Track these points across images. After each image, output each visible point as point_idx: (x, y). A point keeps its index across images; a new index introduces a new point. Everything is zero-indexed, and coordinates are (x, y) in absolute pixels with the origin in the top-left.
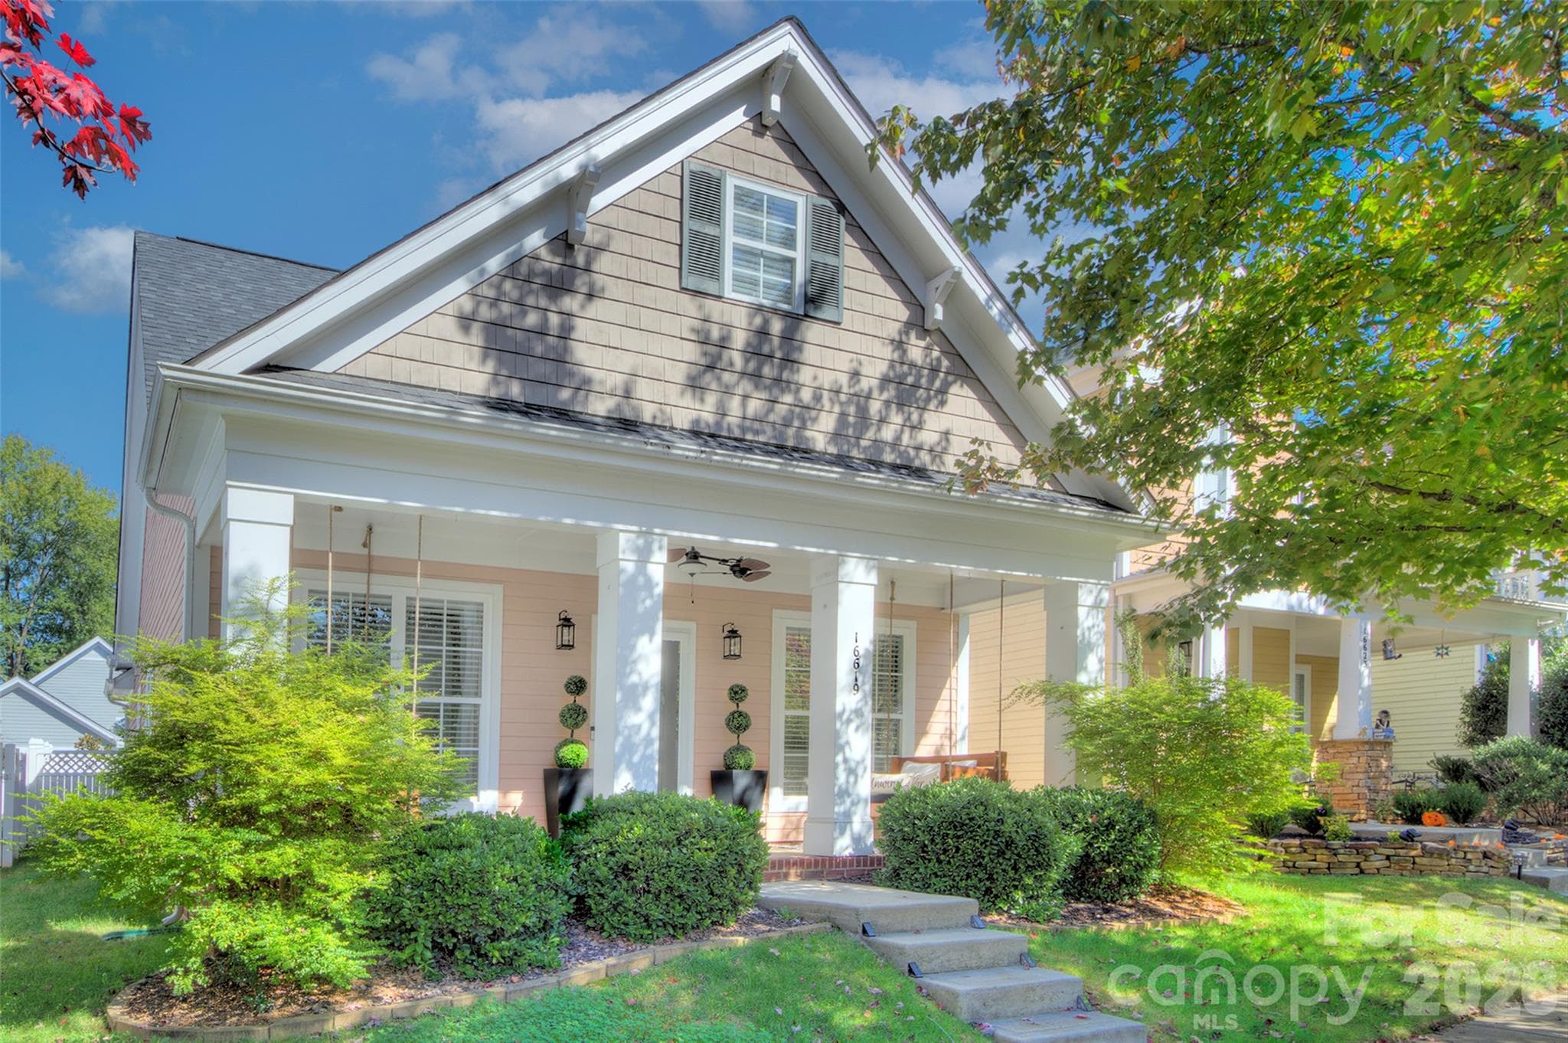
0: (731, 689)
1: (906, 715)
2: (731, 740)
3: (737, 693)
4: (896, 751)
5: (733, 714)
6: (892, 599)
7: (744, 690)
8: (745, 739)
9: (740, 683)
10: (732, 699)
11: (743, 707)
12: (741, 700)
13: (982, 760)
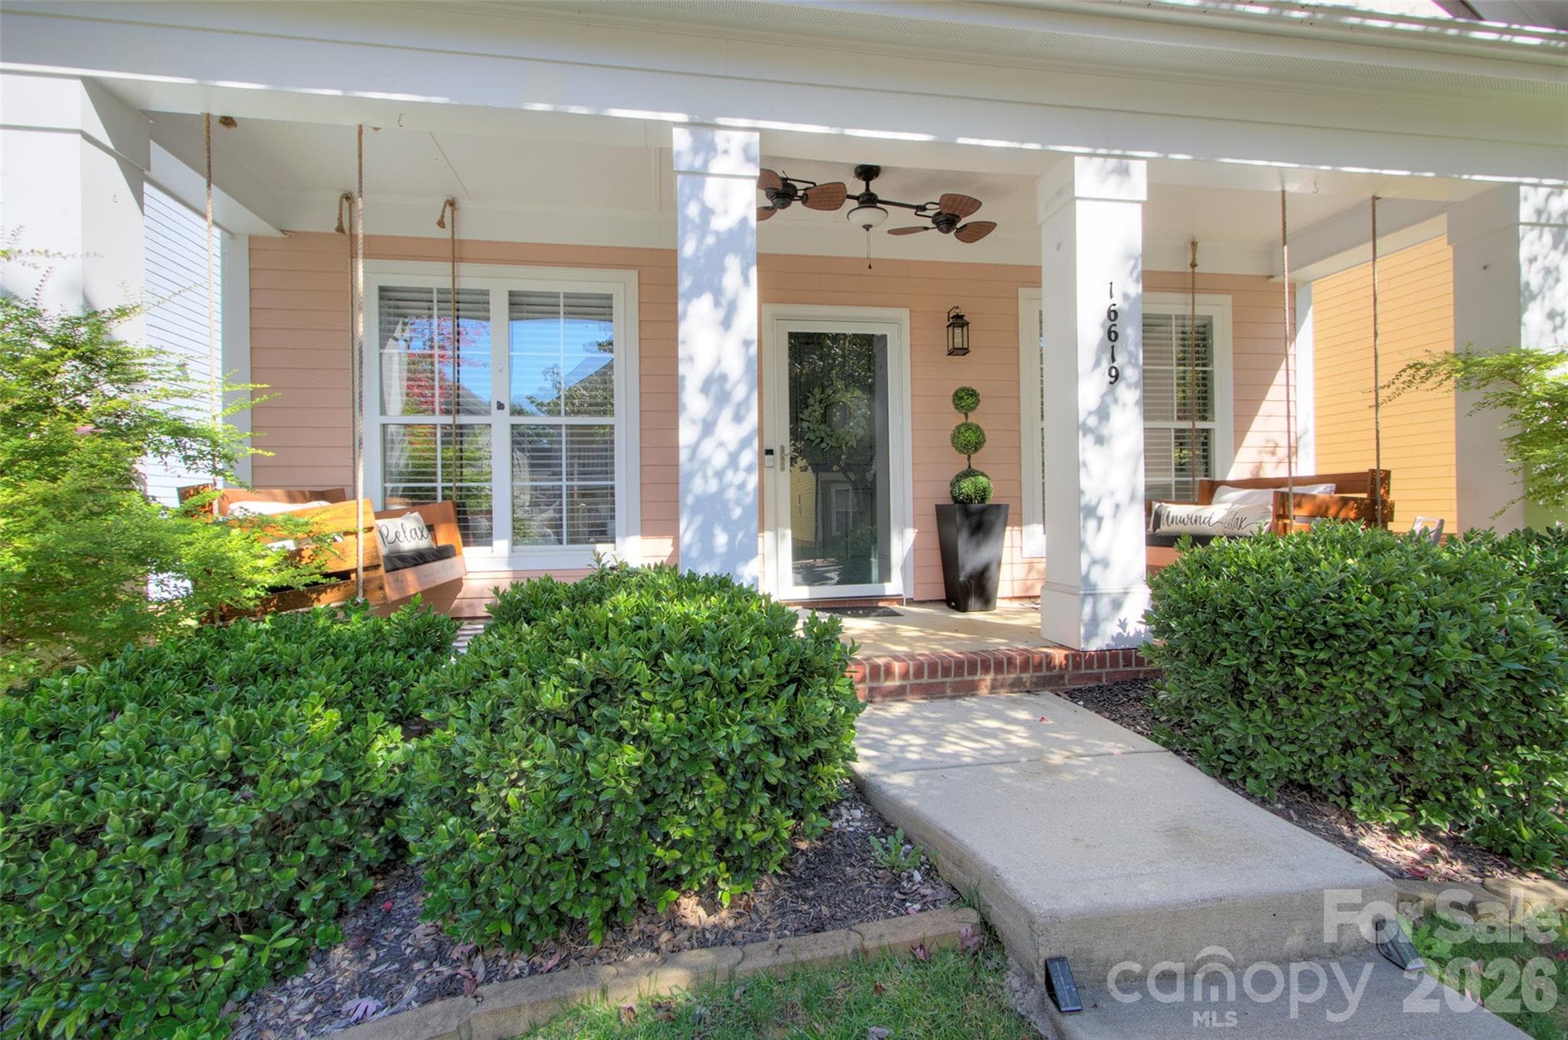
0: (956, 394)
1: (1220, 424)
2: (960, 463)
3: (966, 399)
4: (1207, 472)
5: (958, 428)
6: (1193, 265)
7: (972, 394)
8: (978, 460)
9: (967, 385)
10: (957, 406)
11: (973, 418)
12: (971, 408)
13: (1343, 483)
